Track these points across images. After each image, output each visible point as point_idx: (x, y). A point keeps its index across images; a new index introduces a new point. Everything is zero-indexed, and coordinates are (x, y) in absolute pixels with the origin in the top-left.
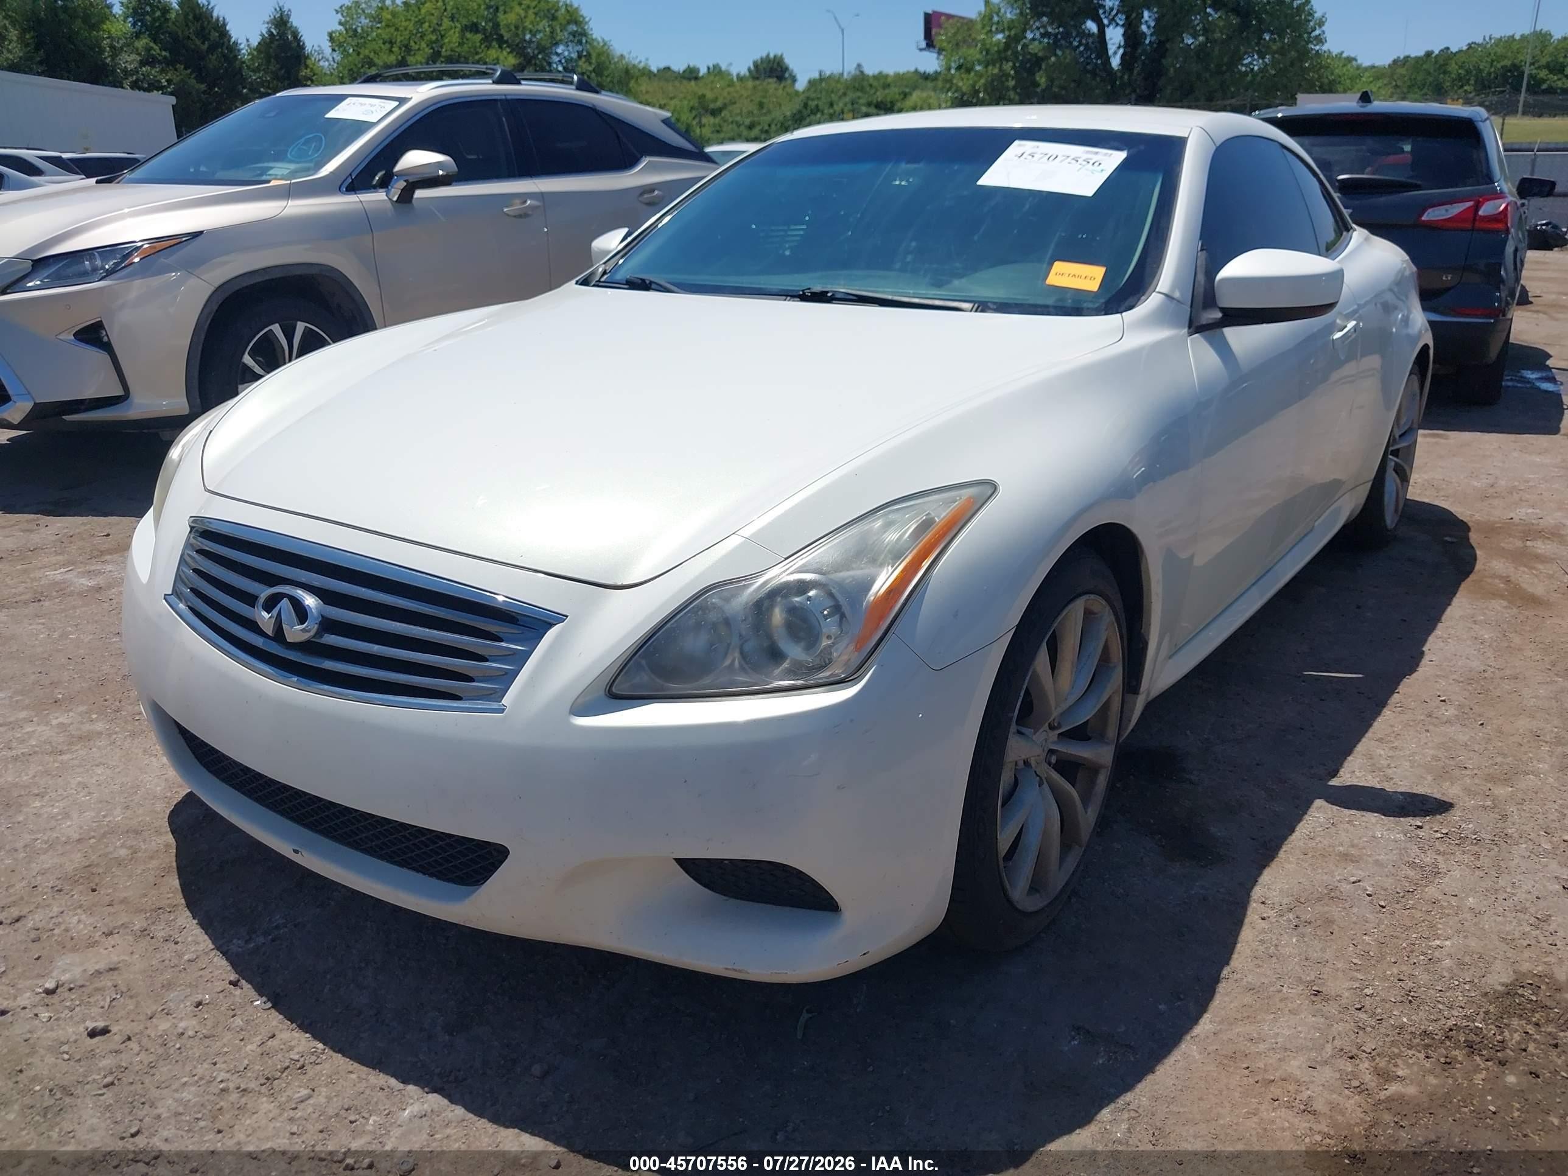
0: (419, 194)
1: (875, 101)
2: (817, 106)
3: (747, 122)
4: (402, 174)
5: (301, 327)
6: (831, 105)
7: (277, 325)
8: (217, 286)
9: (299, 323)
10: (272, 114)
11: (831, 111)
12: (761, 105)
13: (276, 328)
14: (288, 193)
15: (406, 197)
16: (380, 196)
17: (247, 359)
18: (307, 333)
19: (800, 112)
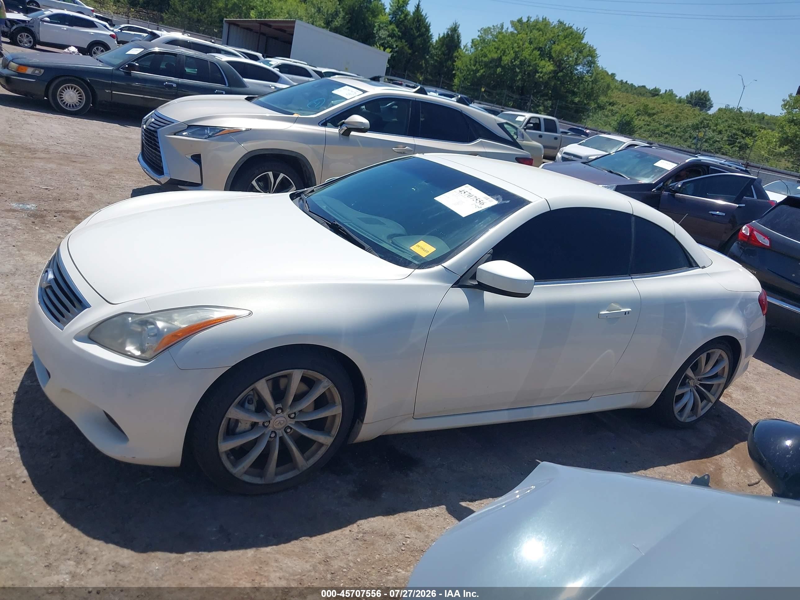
0: (353, 133)
1: (742, 128)
2: (708, 123)
3: (666, 123)
4: (348, 123)
5: (282, 175)
6: (716, 125)
7: (271, 172)
8: (249, 151)
9: (281, 174)
10: (316, 86)
11: (715, 128)
12: (677, 117)
13: (270, 174)
14: (296, 121)
15: (347, 133)
16: (336, 130)
17: (254, 183)
18: (284, 179)
19: (697, 125)
